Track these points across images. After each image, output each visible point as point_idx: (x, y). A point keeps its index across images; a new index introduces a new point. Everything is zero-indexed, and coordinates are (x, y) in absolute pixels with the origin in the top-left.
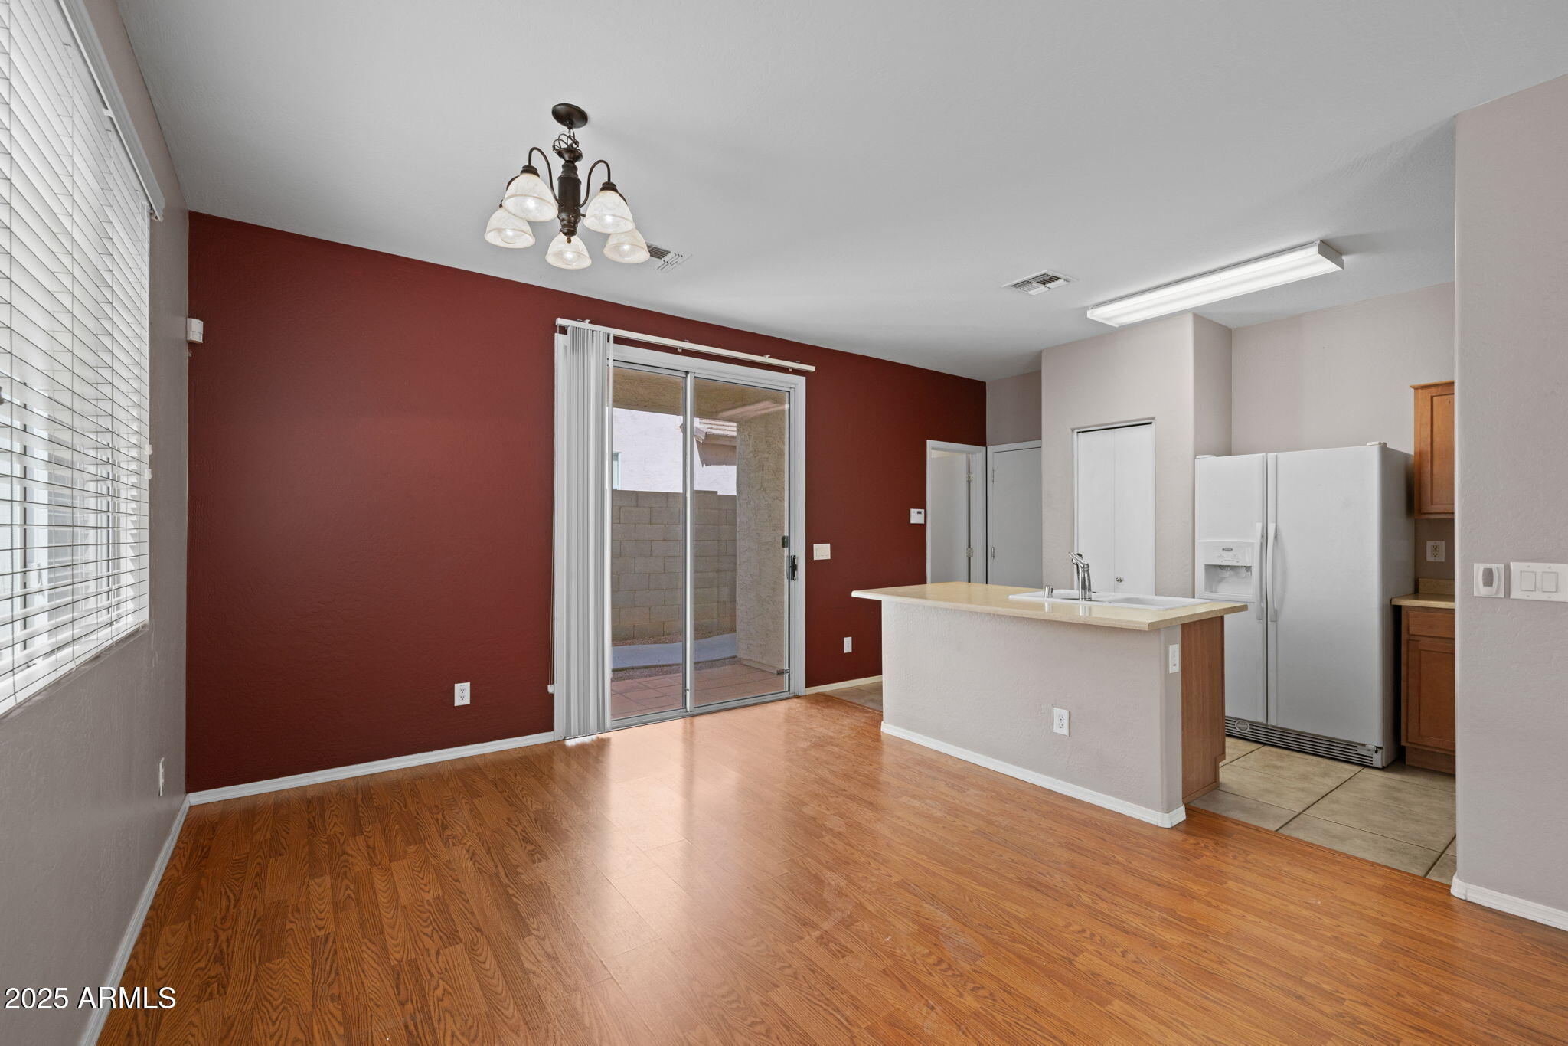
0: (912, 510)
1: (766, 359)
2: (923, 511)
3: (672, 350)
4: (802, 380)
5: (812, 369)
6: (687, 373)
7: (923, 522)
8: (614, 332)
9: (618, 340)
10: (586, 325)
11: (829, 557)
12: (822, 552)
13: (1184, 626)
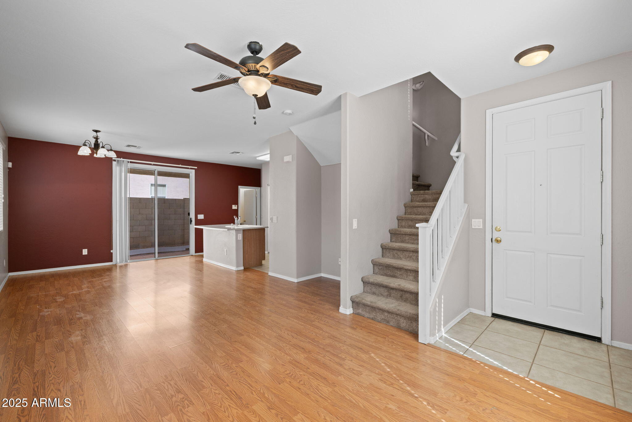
0: (233, 205)
1: (180, 166)
2: (237, 206)
3: (151, 164)
4: (194, 170)
5: (196, 168)
6: (155, 170)
7: (237, 209)
8: (130, 160)
9: (131, 162)
10: (122, 159)
11: (203, 218)
12: (201, 217)
13: (243, 230)
